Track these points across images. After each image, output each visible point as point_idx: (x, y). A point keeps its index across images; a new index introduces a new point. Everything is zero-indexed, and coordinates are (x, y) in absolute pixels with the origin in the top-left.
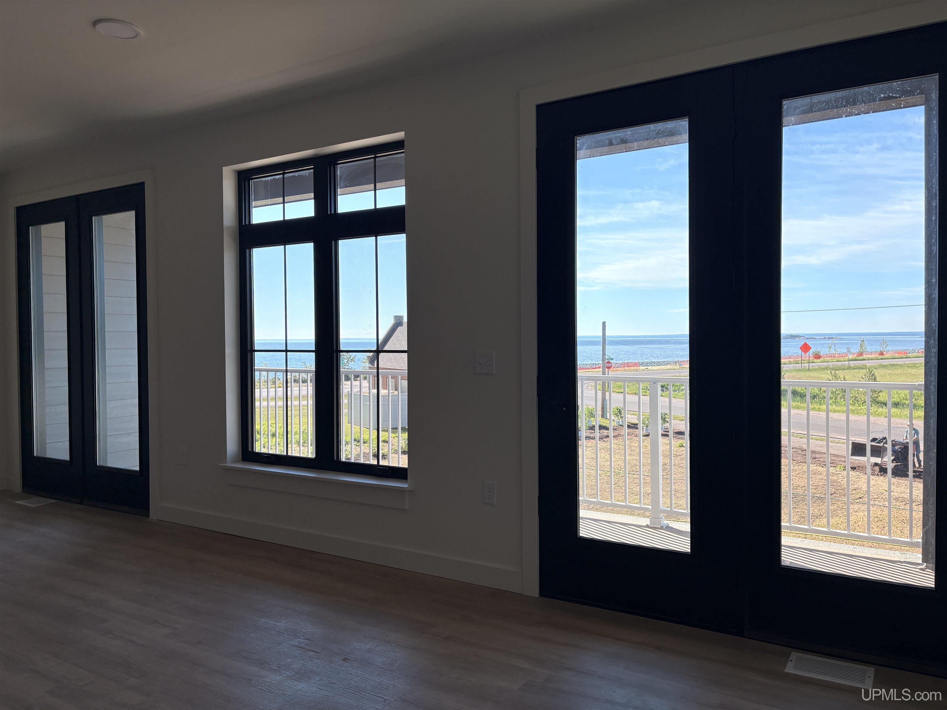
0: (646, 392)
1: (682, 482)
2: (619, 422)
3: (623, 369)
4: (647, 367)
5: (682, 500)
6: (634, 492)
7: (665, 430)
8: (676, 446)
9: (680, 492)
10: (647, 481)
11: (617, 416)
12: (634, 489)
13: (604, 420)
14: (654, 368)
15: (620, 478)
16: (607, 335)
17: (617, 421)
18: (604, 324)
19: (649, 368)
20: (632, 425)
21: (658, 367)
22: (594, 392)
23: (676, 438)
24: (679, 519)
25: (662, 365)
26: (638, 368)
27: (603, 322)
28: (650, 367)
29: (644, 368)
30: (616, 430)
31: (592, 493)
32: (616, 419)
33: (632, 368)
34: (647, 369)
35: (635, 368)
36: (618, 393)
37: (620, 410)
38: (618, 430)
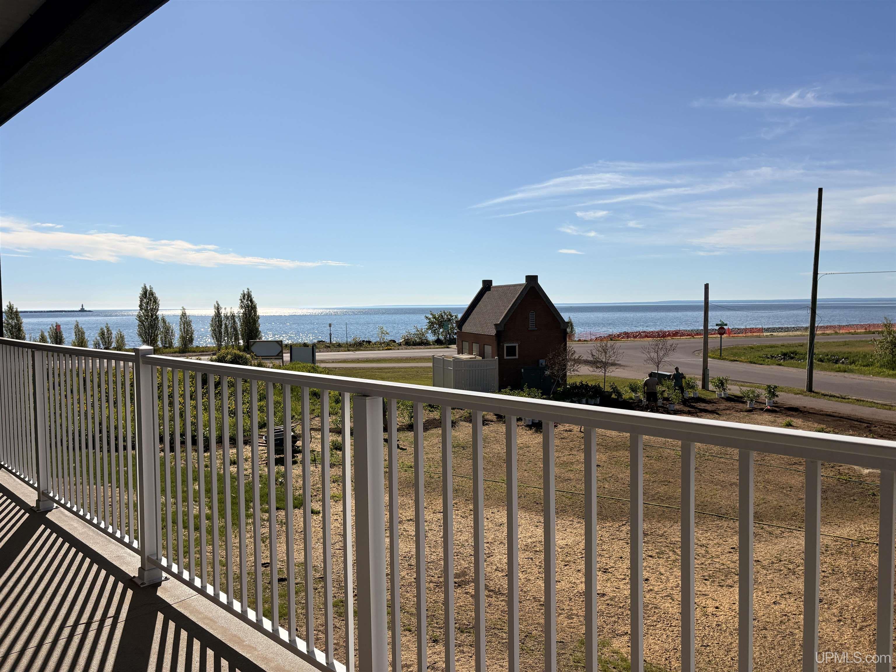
0: (764, 361)
1: (779, 471)
2: (721, 394)
3: (745, 335)
4: (772, 333)
5: (773, 495)
6: (714, 480)
7: (775, 405)
8: (783, 424)
9: (773, 483)
10: (735, 467)
11: (719, 388)
12: (716, 477)
13: (704, 392)
14: (780, 334)
15: (703, 462)
16: (710, 299)
17: (719, 393)
18: (707, 286)
19: (774, 334)
20: (736, 399)
21: (786, 333)
22: (702, 360)
23: (786, 415)
24: (763, 521)
25: (790, 331)
26: (761, 334)
27: (705, 285)
28: (776, 333)
29: (769, 334)
30: (716, 403)
31: (663, 480)
32: (717, 391)
33: (755, 334)
34: (772, 335)
35: (758, 334)
36: (732, 361)
37: (722, 381)
38: (718, 404)
